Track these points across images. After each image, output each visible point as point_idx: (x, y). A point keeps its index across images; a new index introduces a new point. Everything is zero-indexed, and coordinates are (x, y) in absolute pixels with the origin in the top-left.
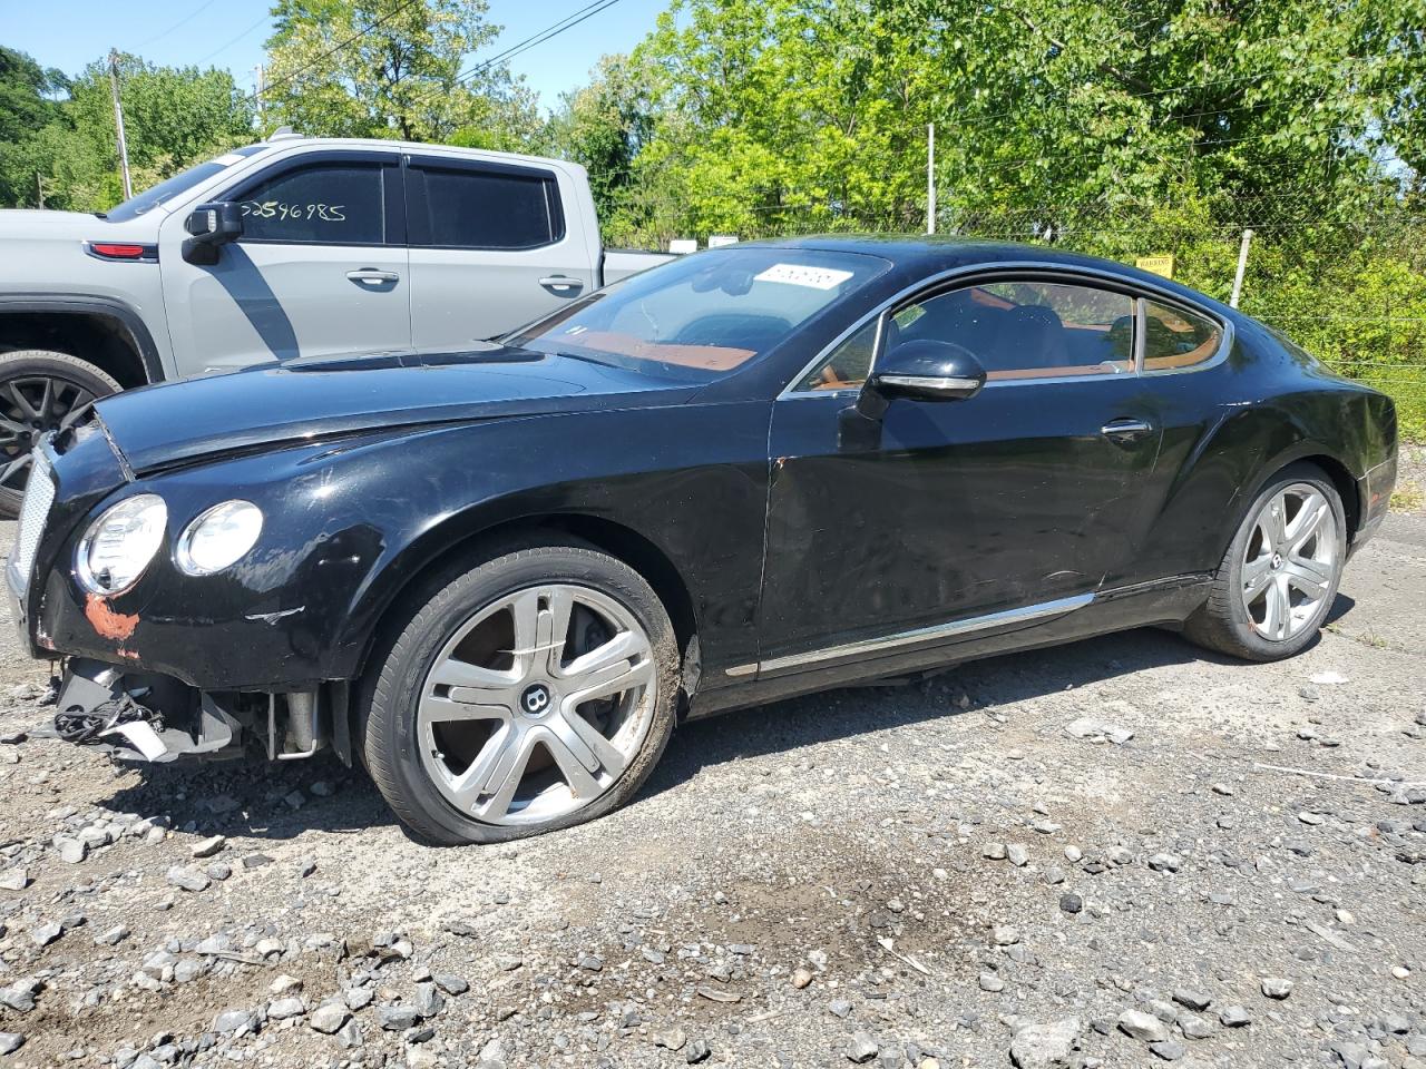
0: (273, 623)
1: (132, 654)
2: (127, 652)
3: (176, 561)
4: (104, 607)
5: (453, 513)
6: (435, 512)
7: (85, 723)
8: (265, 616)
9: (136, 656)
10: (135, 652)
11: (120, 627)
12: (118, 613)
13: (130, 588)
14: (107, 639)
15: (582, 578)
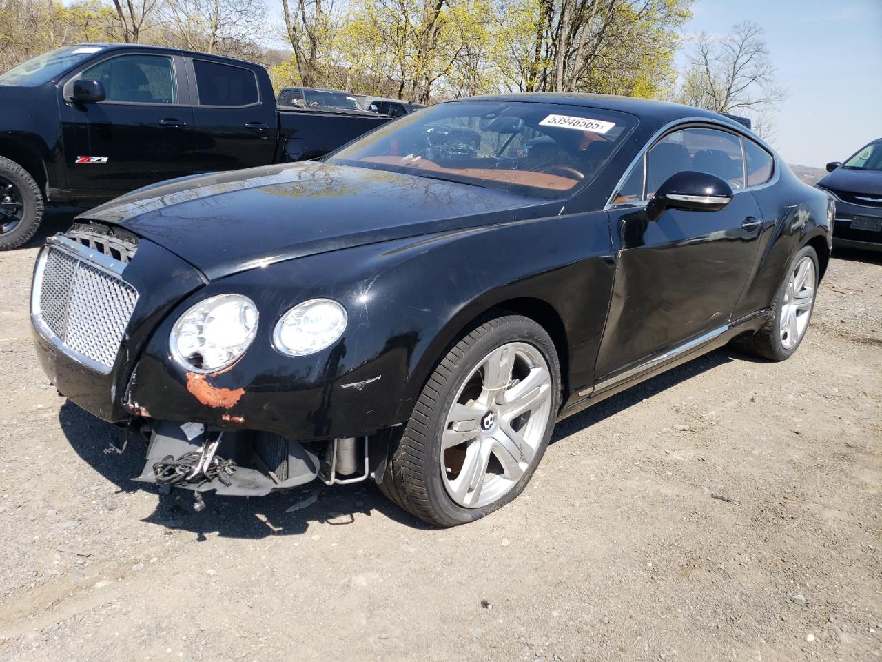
0: (360, 389)
1: (237, 419)
2: (231, 417)
3: (275, 347)
4: (205, 383)
5: (467, 302)
6: (457, 303)
7: (177, 469)
8: (353, 384)
9: (241, 420)
10: (240, 416)
11: (225, 399)
12: (221, 388)
13: (230, 368)
14: (211, 407)
15: (523, 337)
